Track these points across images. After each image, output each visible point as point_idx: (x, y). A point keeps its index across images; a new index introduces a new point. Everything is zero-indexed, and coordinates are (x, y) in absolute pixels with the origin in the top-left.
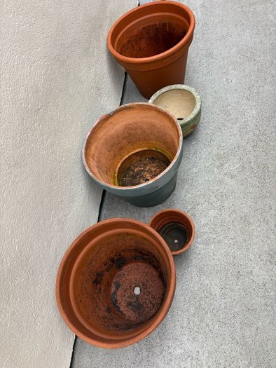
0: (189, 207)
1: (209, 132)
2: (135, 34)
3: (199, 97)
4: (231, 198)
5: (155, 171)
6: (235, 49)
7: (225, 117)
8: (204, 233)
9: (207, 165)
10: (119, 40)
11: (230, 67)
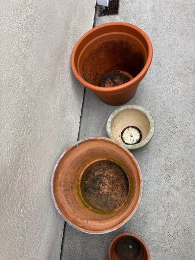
0: (142, 214)
1: (158, 142)
2: (95, 48)
3: (153, 121)
4: (176, 209)
5: (113, 177)
6: (181, 60)
7: (172, 129)
8: (154, 241)
9: (156, 175)
10: (81, 56)
11: (177, 78)
